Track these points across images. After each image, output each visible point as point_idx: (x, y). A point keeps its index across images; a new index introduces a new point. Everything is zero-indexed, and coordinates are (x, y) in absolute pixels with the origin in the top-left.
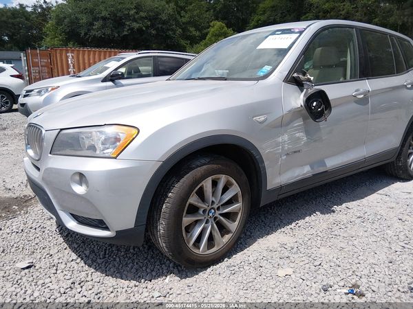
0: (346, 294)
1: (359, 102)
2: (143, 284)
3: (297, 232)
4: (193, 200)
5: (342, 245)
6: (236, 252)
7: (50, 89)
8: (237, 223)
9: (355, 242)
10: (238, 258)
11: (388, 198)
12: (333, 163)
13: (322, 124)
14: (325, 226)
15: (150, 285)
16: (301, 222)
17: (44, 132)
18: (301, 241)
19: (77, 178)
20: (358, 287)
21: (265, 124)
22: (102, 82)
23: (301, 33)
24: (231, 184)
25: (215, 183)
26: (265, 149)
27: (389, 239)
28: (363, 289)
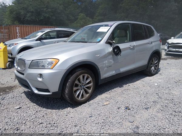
0: (125, 109)
1: (131, 49)
2: (61, 110)
3: (111, 93)
4: (77, 82)
5: (125, 96)
6: (91, 100)
7: (14, 44)
8: (91, 90)
9: (130, 95)
10: (91, 102)
11: (143, 82)
12: (123, 70)
13: (119, 57)
14: (121, 91)
15: (63, 111)
16: (113, 90)
17: (26, 61)
18: (112, 96)
19: (39, 76)
20: (129, 107)
21: (99, 57)
22: (36, 41)
23: (111, 26)
24: (89, 77)
25: (83, 77)
26: (100, 65)
27: (141, 94)
28: (130, 108)
